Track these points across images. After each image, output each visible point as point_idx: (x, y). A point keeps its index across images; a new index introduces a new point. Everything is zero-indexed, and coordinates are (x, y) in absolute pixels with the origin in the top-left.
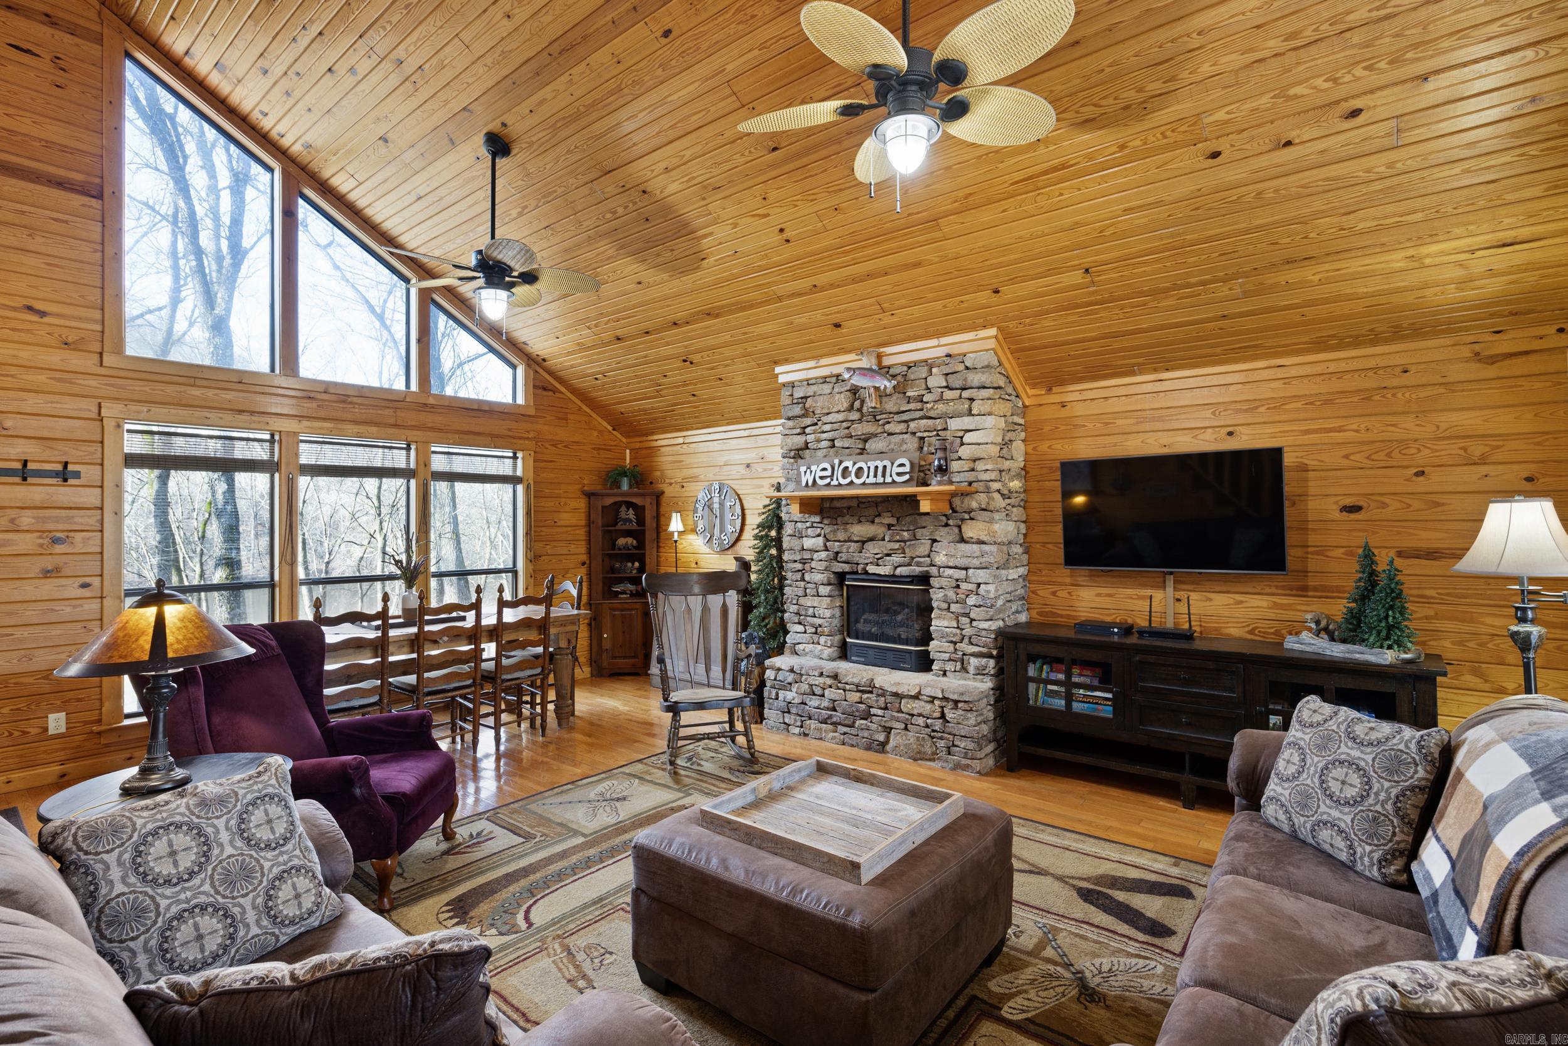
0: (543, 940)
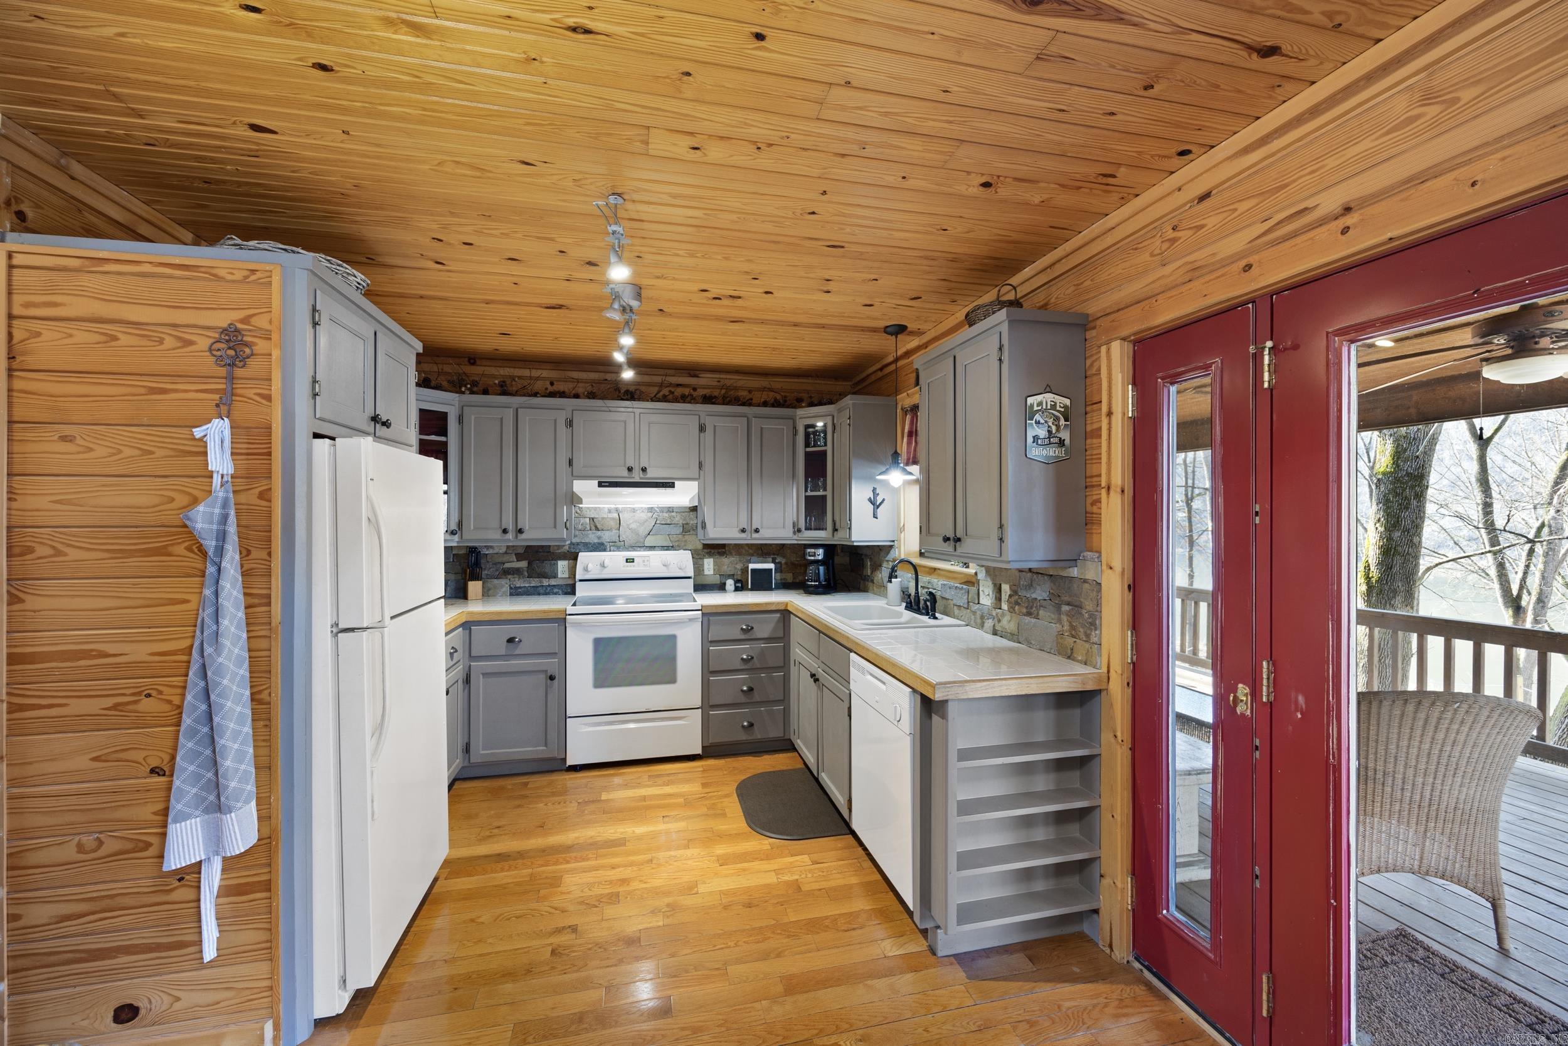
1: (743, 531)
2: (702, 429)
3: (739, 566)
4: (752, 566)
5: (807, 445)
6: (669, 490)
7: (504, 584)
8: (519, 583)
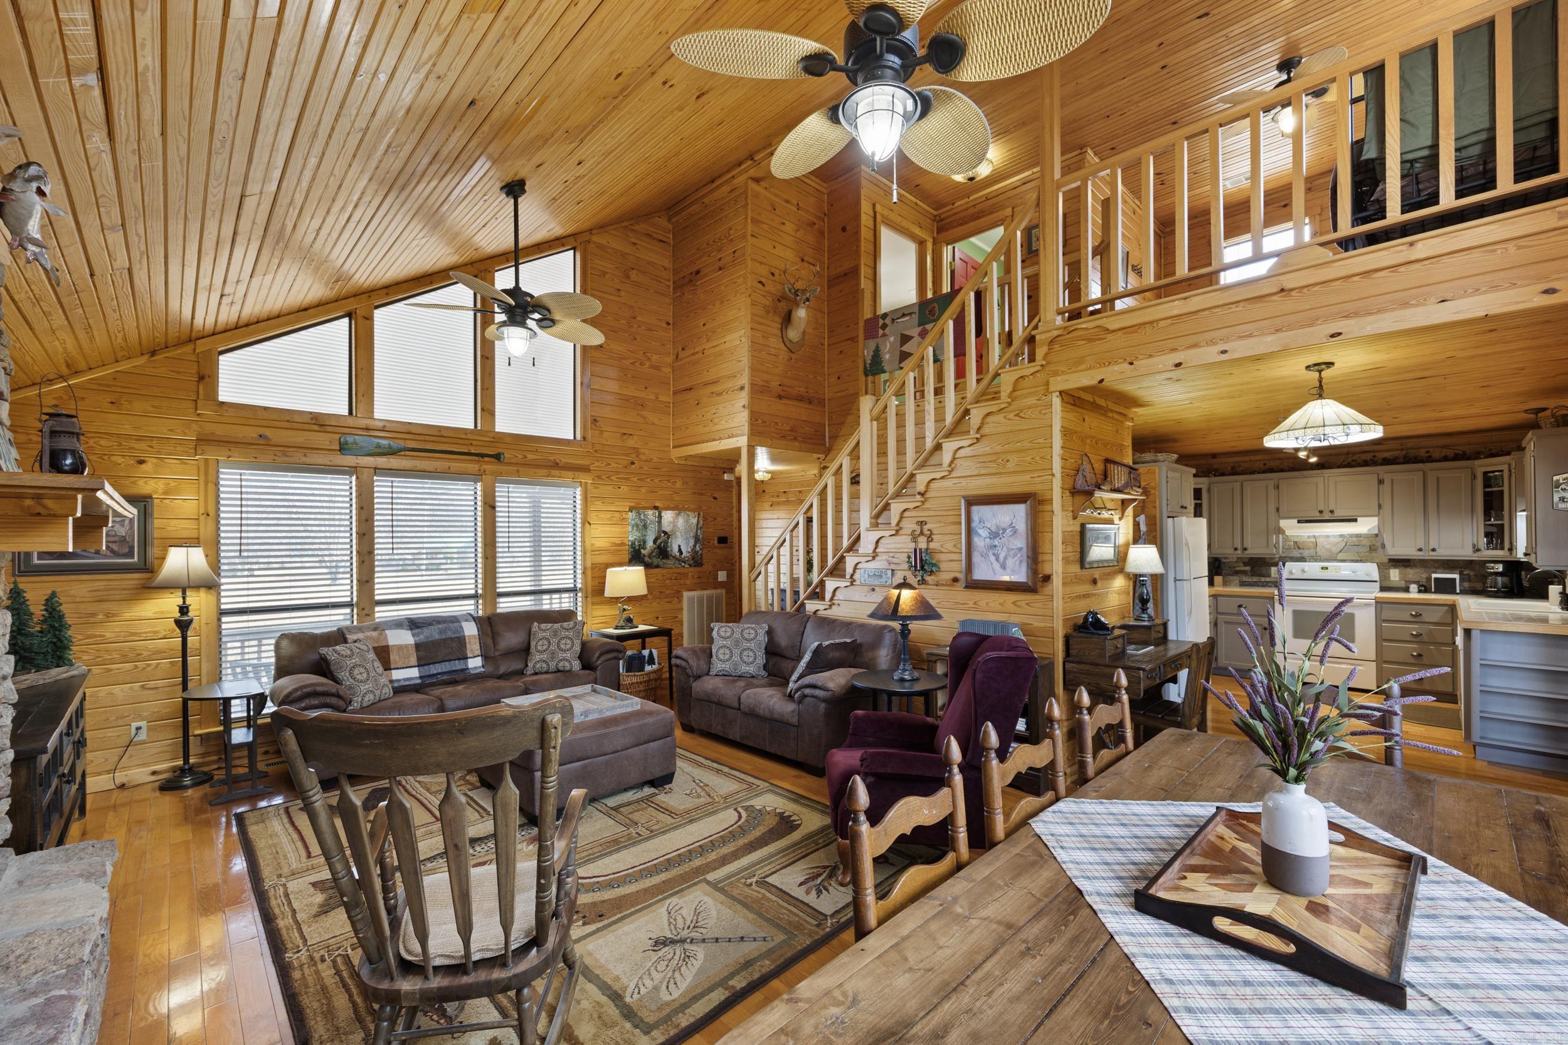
0: (725, 802)
1: (1420, 550)
2: (1381, 482)
3: (1424, 576)
4: (1434, 576)
5: (1486, 486)
6: (1353, 524)
7: (1236, 579)
8: (1245, 579)
